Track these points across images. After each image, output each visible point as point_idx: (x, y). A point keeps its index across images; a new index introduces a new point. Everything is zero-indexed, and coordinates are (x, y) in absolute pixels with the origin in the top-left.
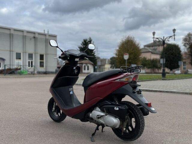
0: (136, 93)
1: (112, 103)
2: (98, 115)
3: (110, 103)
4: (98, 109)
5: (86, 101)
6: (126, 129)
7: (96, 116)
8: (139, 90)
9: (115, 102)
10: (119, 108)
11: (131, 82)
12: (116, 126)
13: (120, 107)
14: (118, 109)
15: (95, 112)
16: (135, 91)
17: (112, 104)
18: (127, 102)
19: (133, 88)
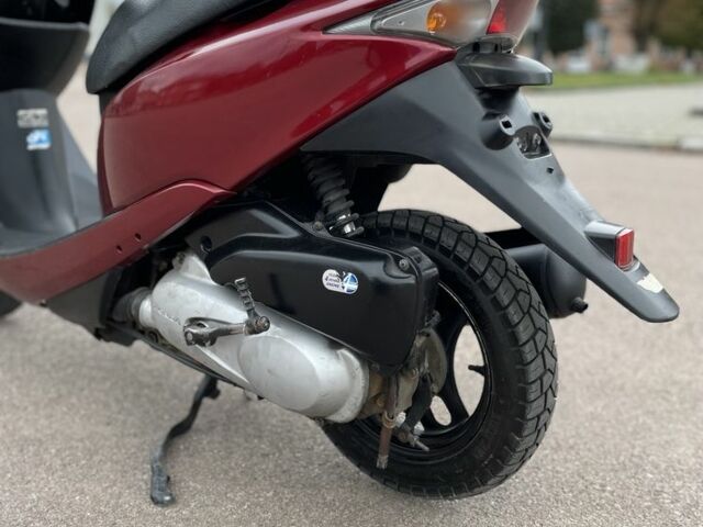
0: (515, 146)
1: (307, 226)
2: (196, 321)
3: (291, 233)
4: (195, 266)
5: (115, 205)
6: (410, 421)
7: (183, 322)
8: (529, 122)
9: (330, 221)
10: (361, 277)
11: (476, 46)
12: (335, 410)
13: (373, 270)
14: (349, 285)
15: (172, 295)
16: (509, 132)
17: (306, 243)
18: (427, 218)
19: (487, 103)
